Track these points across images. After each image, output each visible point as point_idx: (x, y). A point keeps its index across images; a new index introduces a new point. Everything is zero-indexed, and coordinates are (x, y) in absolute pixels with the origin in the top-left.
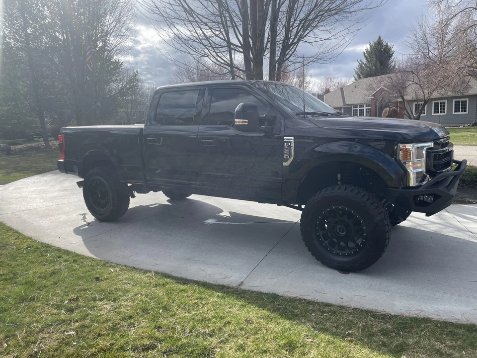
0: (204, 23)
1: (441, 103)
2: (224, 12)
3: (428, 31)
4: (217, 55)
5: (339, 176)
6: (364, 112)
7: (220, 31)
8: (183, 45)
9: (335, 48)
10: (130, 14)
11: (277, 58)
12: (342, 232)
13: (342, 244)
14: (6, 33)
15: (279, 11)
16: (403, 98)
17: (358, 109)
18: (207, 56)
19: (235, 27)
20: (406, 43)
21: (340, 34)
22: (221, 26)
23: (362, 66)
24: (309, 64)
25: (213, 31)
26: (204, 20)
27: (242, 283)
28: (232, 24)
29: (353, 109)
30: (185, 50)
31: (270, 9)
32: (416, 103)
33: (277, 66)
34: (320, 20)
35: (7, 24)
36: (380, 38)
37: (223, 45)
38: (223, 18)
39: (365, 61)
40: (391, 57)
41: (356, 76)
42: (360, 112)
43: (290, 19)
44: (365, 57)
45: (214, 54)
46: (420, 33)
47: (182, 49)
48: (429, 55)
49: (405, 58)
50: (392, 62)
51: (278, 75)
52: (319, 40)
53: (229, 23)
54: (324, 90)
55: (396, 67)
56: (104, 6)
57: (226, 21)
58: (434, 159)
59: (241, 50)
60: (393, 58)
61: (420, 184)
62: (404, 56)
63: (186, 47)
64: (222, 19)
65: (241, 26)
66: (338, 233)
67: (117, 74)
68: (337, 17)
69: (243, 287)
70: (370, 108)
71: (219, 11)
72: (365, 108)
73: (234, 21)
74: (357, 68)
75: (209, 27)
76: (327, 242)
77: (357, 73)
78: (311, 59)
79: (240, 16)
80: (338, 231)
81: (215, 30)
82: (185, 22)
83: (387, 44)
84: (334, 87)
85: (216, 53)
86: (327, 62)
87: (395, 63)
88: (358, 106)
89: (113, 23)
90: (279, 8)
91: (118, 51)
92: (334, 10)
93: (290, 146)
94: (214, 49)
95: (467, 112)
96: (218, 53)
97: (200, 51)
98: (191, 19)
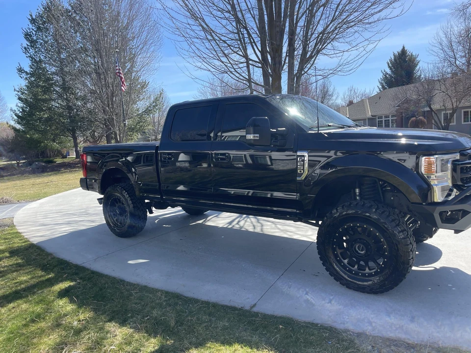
0: (223, 41)
2: (242, 30)
3: (453, 39)
4: (236, 71)
5: (357, 191)
6: (389, 123)
7: (239, 48)
8: (204, 63)
9: (355, 59)
10: (156, 37)
11: (295, 72)
12: (362, 251)
13: (362, 263)
14: (42, 58)
15: (296, 26)
16: (430, 108)
17: (383, 119)
18: (227, 73)
19: (253, 43)
20: (430, 52)
21: (360, 45)
22: (239, 42)
23: (386, 76)
24: (329, 76)
25: (232, 48)
26: (223, 38)
27: (256, 304)
28: (250, 41)
29: (377, 120)
30: (205, 68)
31: (287, 24)
32: (445, 112)
33: (295, 80)
34: (338, 32)
35: (43, 50)
36: (404, 48)
37: (242, 61)
38: (241, 35)
39: (388, 71)
40: (416, 66)
41: (380, 87)
42: (385, 123)
43: (307, 33)
44: (389, 67)
45: (233, 70)
46: (445, 42)
47: (203, 67)
48: (455, 63)
49: (431, 66)
50: (418, 71)
51: (296, 88)
52: (338, 52)
53: (247, 40)
54: (347, 102)
55: (422, 76)
56: (132, 30)
57: (244, 38)
58: (461, 172)
59: (260, 65)
60: (418, 67)
61: (446, 199)
62: (429, 65)
63: (206, 65)
64: (239, 36)
65: (260, 42)
66: (357, 252)
67: (144, 94)
68: (356, 28)
69: (255, 310)
70: (396, 118)
71: (237, 28)
72: (391, 118)
73: (252, 37)
74: (381, 79)
75: (227, 44)
76: (346, 261)
77: (381, 84)
78: (331, 72)
79: (258, 32)
80: (357, 250)
81: (234, 47)
82: (203, 41)
83: (412, 54)
84: (358, 99)
85: (234, 69)
86: (347, 73)
87: (421, 73)
88: (383, 117)
89: (140, 46)
90: (297, 23)
91: (144, 72)
92: (353, 21)
93: (303, 161)
94: (232, 66)
96: (236, 70)
97: (219, 68)
98: (210, 37)
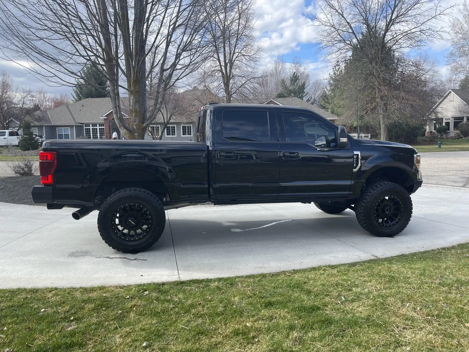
1: (172, 127)
17: (91, 127)
29: (85, 128)
42: (92, 131)
70: (104, 127)
72: (98, 127)
93: (357, 158)
95: (192, 136)
